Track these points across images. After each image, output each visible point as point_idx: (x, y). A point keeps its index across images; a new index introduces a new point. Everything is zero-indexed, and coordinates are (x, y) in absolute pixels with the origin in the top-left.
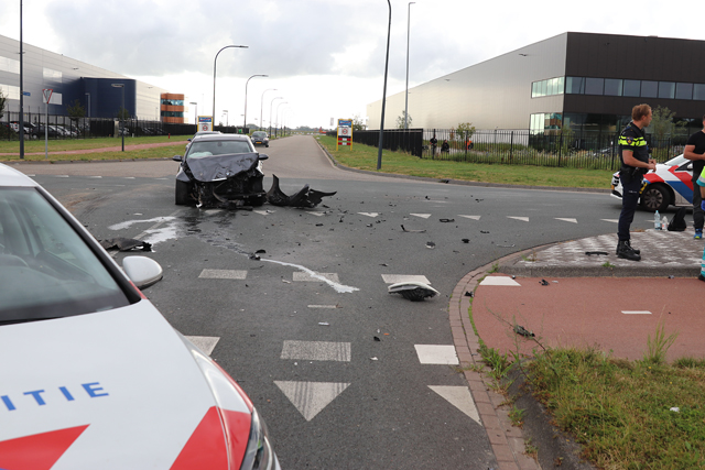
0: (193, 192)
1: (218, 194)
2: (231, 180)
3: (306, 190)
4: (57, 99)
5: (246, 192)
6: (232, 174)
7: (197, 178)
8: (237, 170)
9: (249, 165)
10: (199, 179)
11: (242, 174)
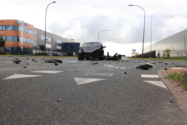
0: (83, 56)
1: (90, 56)
2: (94, 52)
3: (116, 54)
4: (60, 48)
5: (98, 56)
6: (95, 50)
7: (84, 51)
8: (96, 49)
9: (99, 48)
10: (85, 52)
11: (97, 50)
